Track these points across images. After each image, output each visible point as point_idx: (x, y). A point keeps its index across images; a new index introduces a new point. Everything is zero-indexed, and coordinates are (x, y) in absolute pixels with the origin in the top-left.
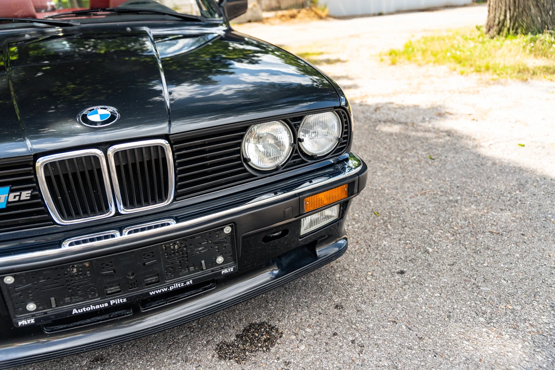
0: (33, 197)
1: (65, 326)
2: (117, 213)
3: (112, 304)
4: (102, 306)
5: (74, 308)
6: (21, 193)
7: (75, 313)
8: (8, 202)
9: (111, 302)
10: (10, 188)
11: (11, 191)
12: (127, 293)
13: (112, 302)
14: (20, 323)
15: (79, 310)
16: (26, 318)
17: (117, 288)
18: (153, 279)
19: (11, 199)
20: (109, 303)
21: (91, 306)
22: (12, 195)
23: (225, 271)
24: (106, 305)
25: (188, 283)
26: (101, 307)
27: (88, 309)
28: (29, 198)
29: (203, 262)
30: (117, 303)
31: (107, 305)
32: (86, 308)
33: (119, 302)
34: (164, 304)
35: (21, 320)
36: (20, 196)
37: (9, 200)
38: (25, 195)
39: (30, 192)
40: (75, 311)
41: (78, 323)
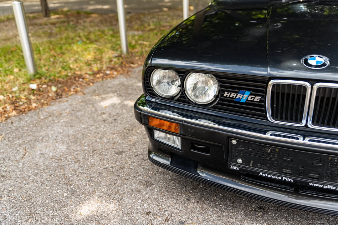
0: (261, 101)
1: (252, 180)
2: (306, 126)
3: (283, 179)
5: (261, 172)
6: (255, 97)
8: (247, 100)
9: (283, 178)
10: (251, 93)
12: (295, 177)
13: (284, 178)
14: (231, 167)
15: (263, 174)
16: (235, 166)
17: (290, 172)
18: (315, 176)
19: (249, 99)
20: (282, 178)
21: (271, 175)
22: (251, 97)
26: (276, 178)
27: (269, 176)
28: (258, 101)
30: (286, 180)
31: (280, 179)
32: (268, 174)
33: (288, 180)
34: (316, 195)
35: (233, 165)
36: (254, 98)
39: (260, 98)
40: (261, 174)
41: (260, 182)
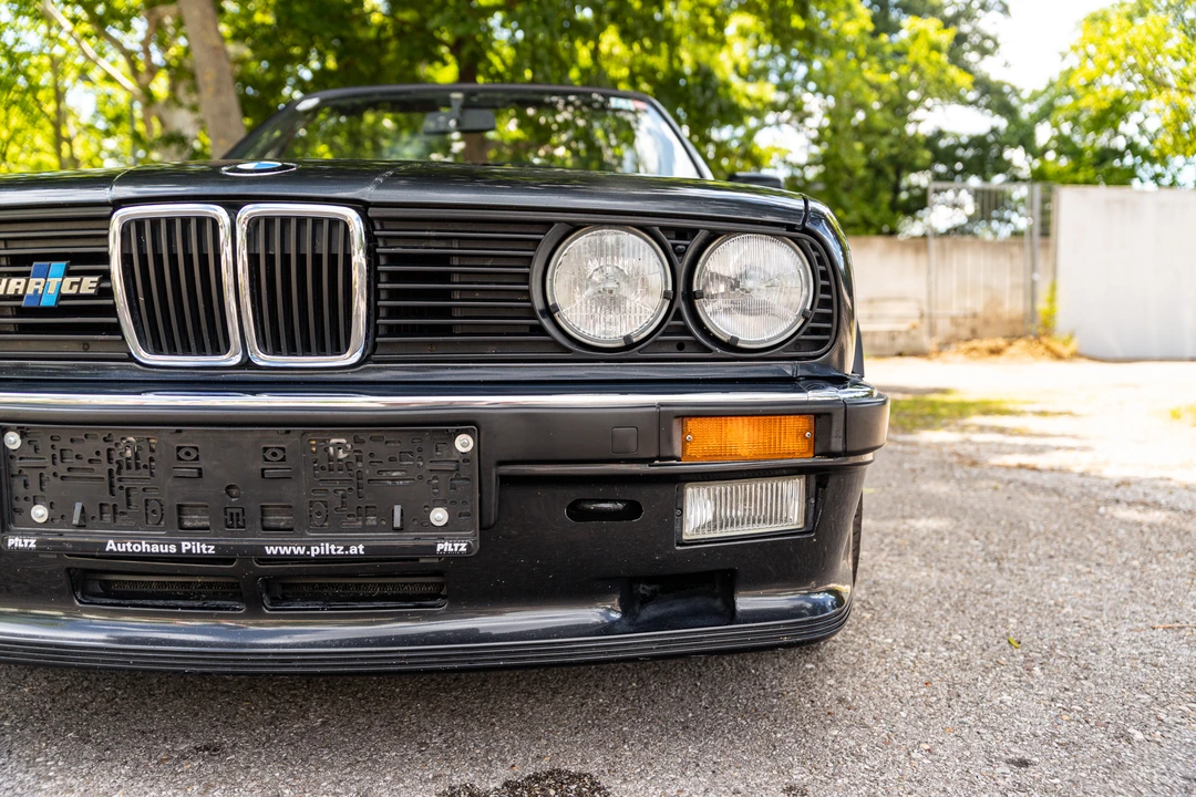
2: (247, 363)
3: (184, 551)
4: (164, 549)
5: (111, 538)
6: (82, 280)
7: (111, 551)
8: (60, 296)
9: (183, 544)
10: (67, 267)
11: (69, 273)
12: (221, 535)
13: (186, 546)
14: (11, 542)
15: (119, 545)
16: (23, 534)
17: (205, 520)
18: (282, 520)
19: (65, 290)
20: (179, 547)
21: (143, 542)
22: (68, 280)
23: (444, 547)
24: (173, 549)
25: (353, 550)
26: (162, 551)
27: (137, 548)
28: (92, 291)
29: (397, 509)
30: (194, 551)
31: (175, 551)
32: (133, 543)
33: (199, 551)
35: (15, 534)
36: (79, 283)
37: (63, 291)
38: (88, 284)
39: (96, 279)
40: (111, 547)
